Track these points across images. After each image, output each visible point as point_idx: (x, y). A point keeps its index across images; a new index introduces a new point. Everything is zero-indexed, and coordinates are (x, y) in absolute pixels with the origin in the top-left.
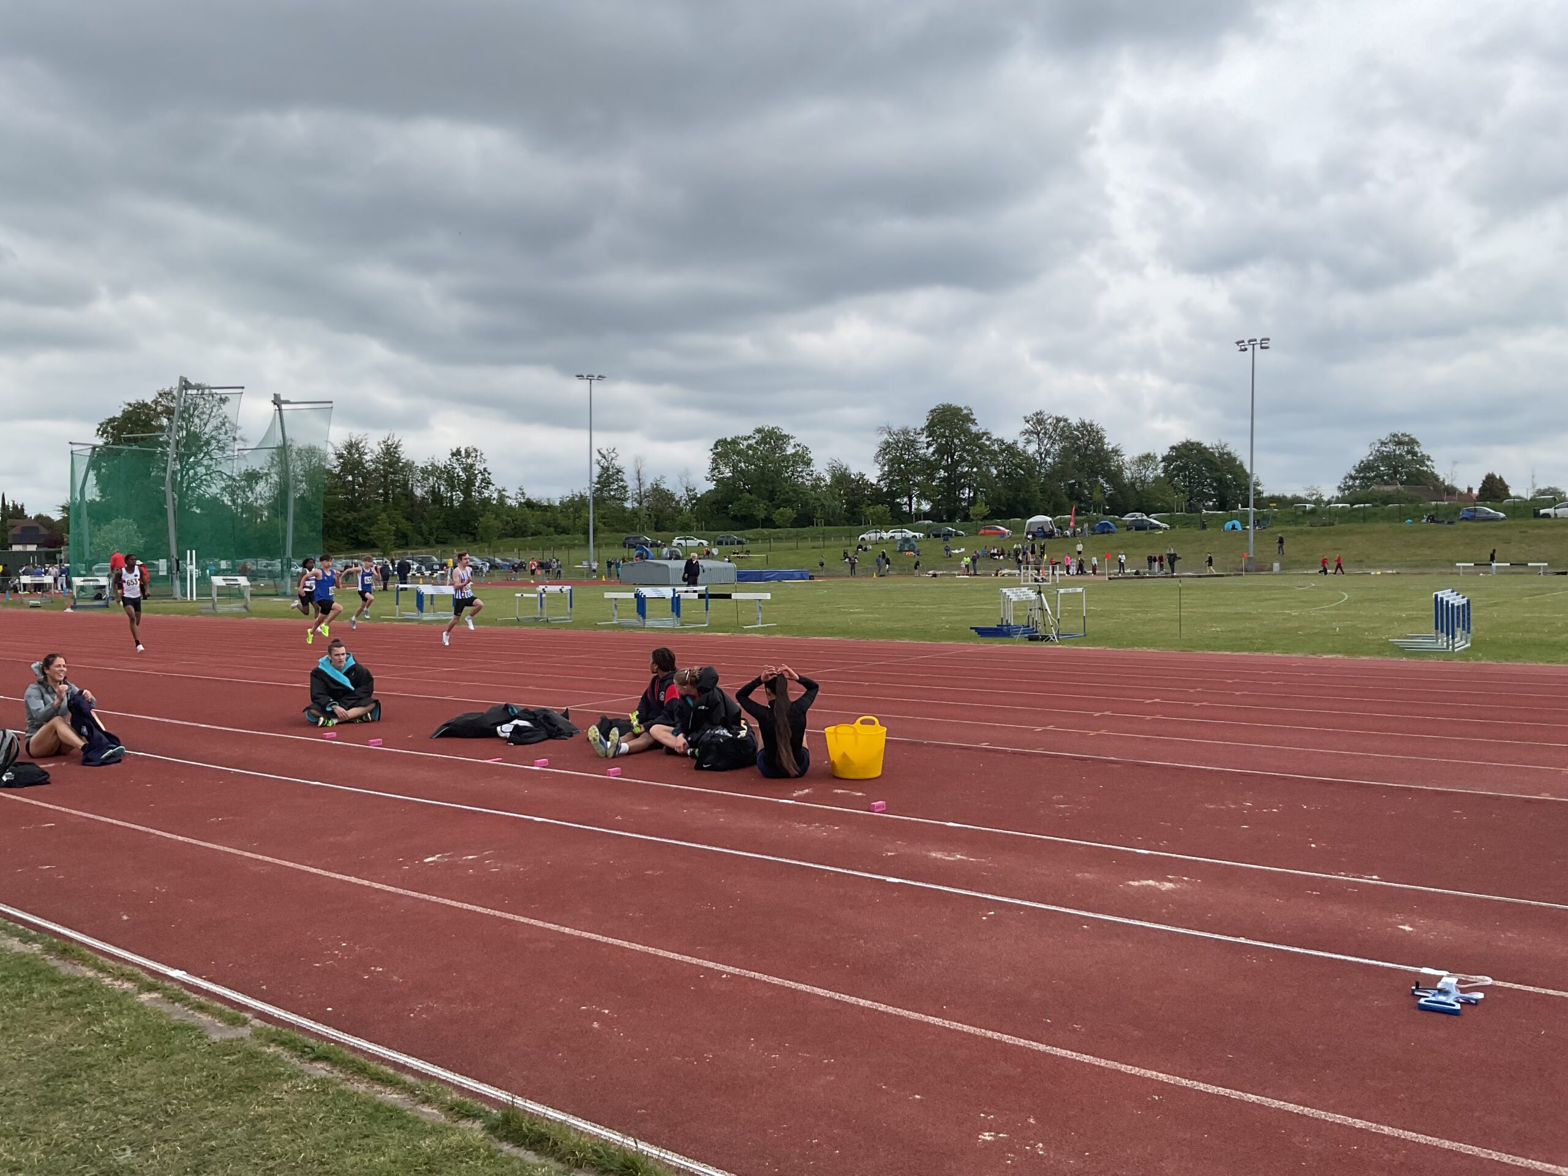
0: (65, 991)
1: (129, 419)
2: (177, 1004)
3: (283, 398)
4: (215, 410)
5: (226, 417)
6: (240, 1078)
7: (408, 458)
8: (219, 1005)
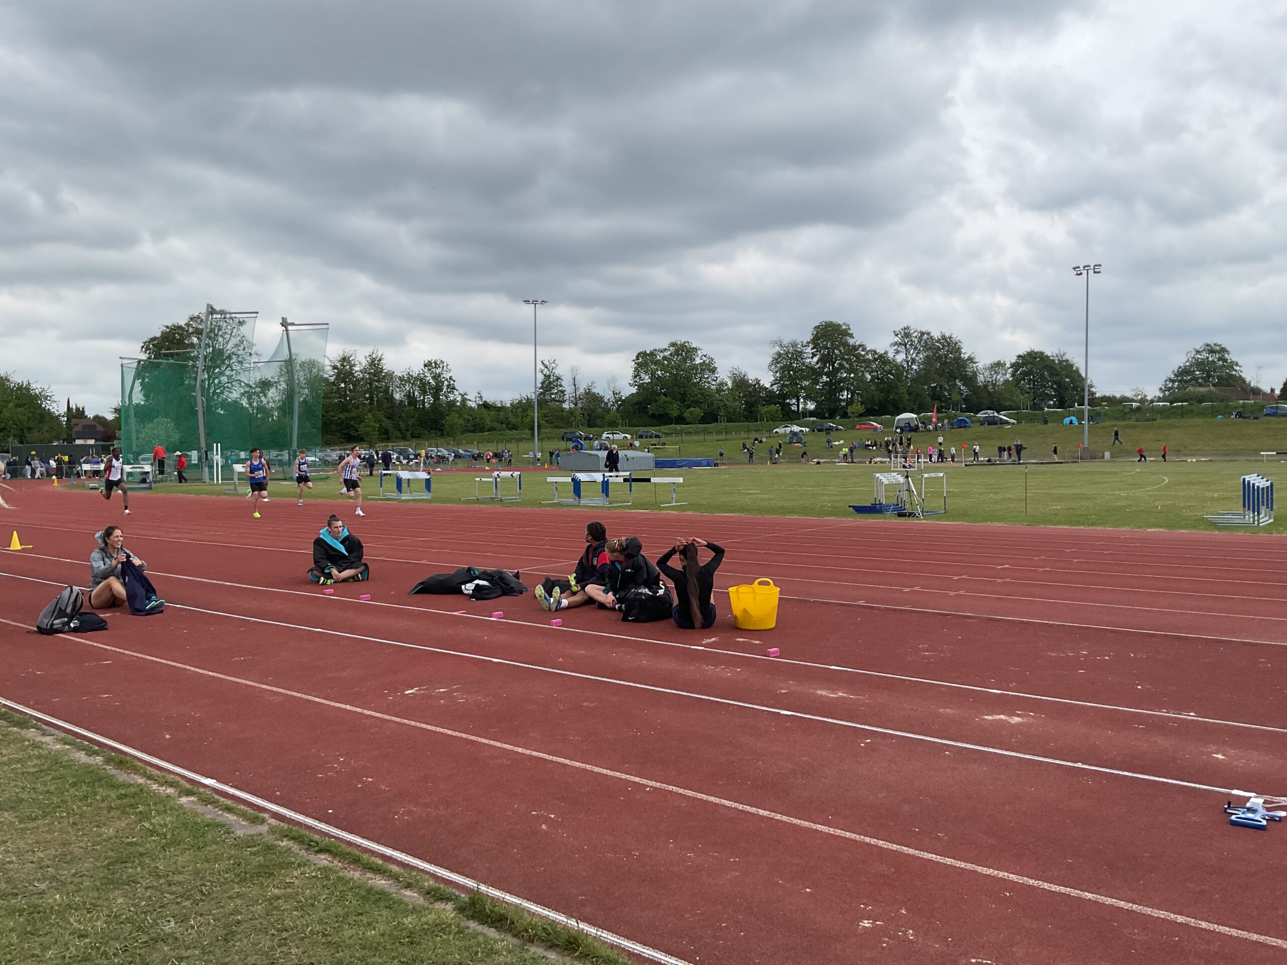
0: (121, 794)
1: (167, 338)
2: (209, 806)
3: (289, 321)
4: (235, 331)
5: (243, 336)
6: (260, 866)
7: (389, 369)
8: (242, 807)
